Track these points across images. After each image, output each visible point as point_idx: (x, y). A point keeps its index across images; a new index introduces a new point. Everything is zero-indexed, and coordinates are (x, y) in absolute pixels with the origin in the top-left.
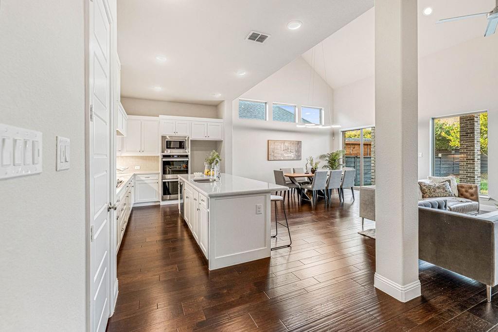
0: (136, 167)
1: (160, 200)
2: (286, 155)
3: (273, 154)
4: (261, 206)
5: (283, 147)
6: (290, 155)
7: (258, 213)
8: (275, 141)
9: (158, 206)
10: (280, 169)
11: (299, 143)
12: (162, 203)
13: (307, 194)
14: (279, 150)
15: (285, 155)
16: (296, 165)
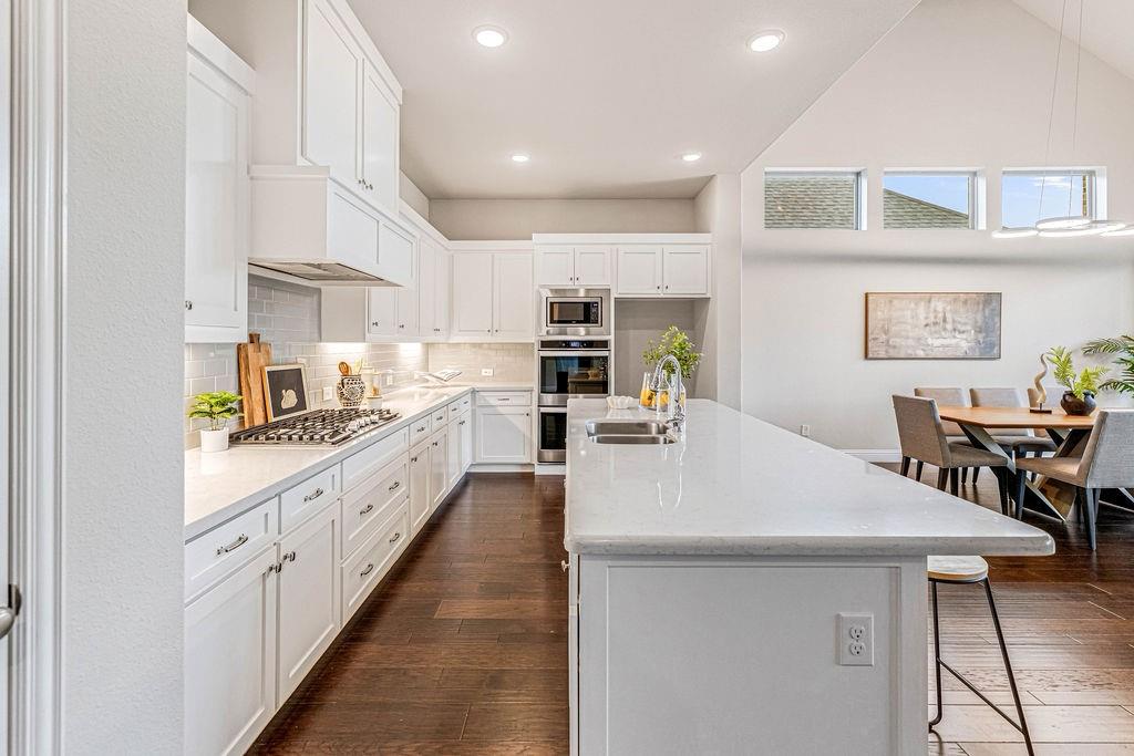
0: (483, 370)
1: (535, 461)
2: (938, 342)
3: (883, 337)
4: (866, 621)
5: (922, 316)
6: (954, 341)
7: (849, 659)
8: (891, 297)
9: (527, 478)
10: (917, 392)
11: (991, 301)
12: (540, 470)
13: (1043, 491)
14: (909, 325)
15: (930, 341)
16: (982, 375)
